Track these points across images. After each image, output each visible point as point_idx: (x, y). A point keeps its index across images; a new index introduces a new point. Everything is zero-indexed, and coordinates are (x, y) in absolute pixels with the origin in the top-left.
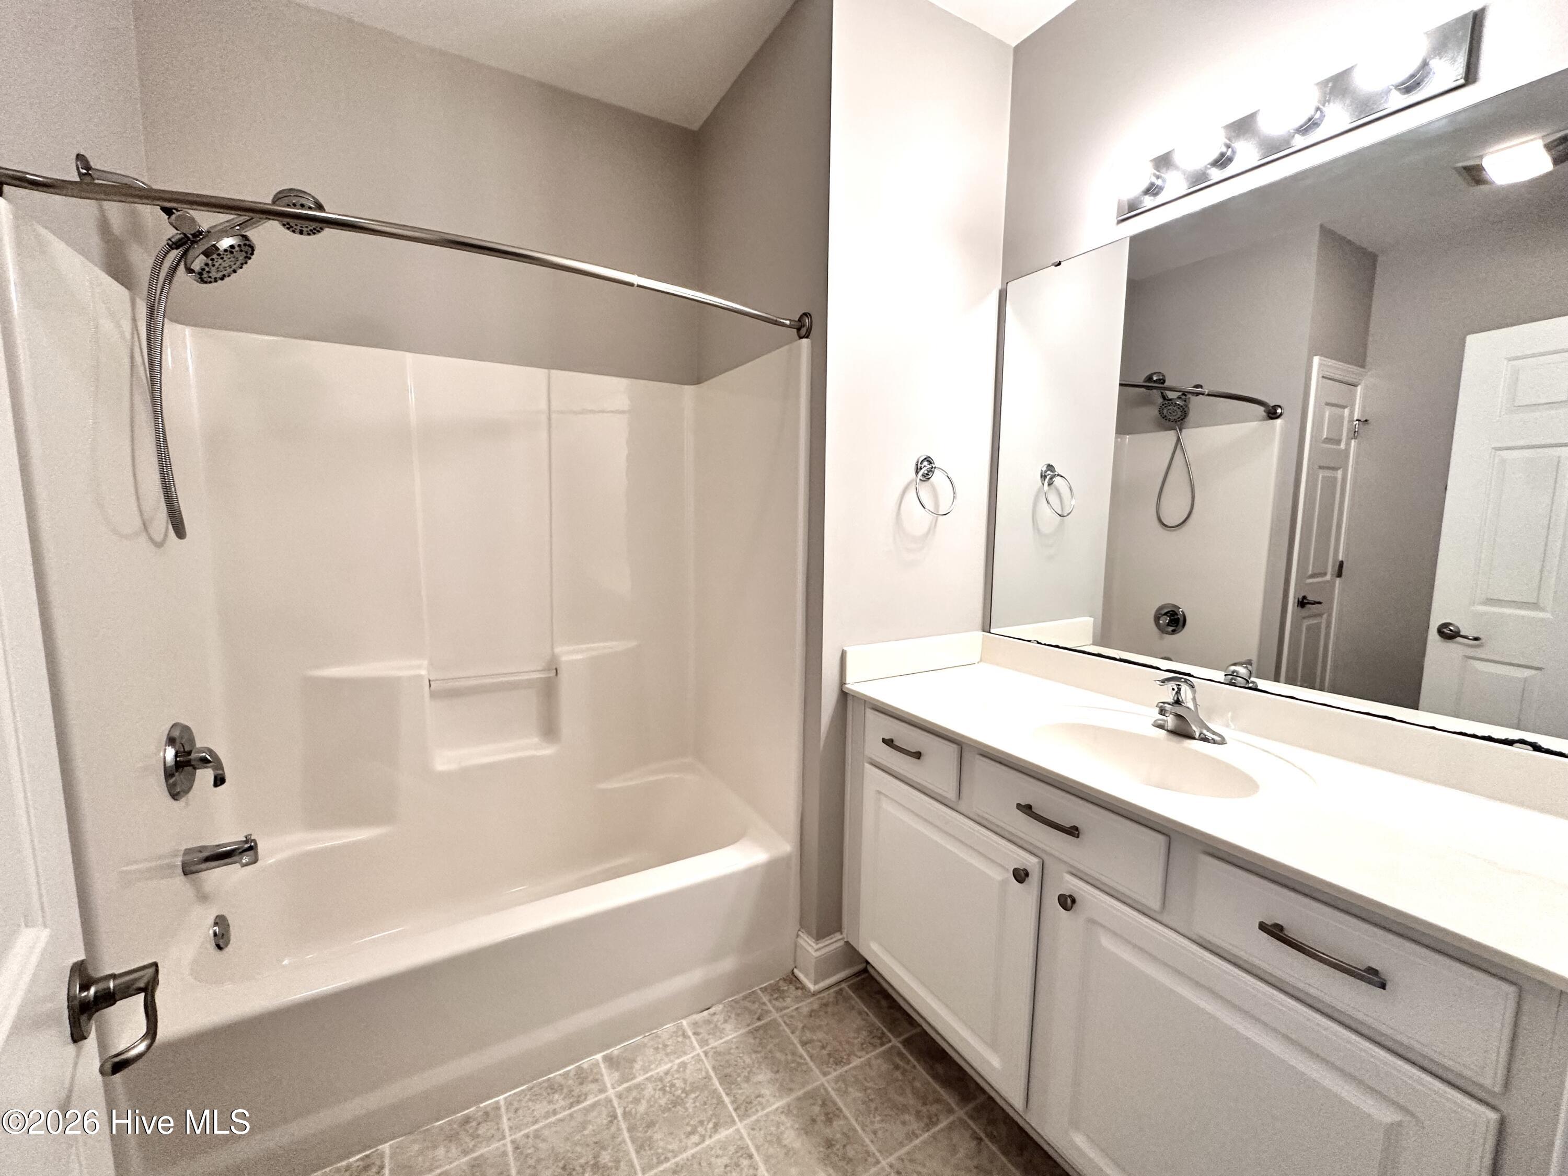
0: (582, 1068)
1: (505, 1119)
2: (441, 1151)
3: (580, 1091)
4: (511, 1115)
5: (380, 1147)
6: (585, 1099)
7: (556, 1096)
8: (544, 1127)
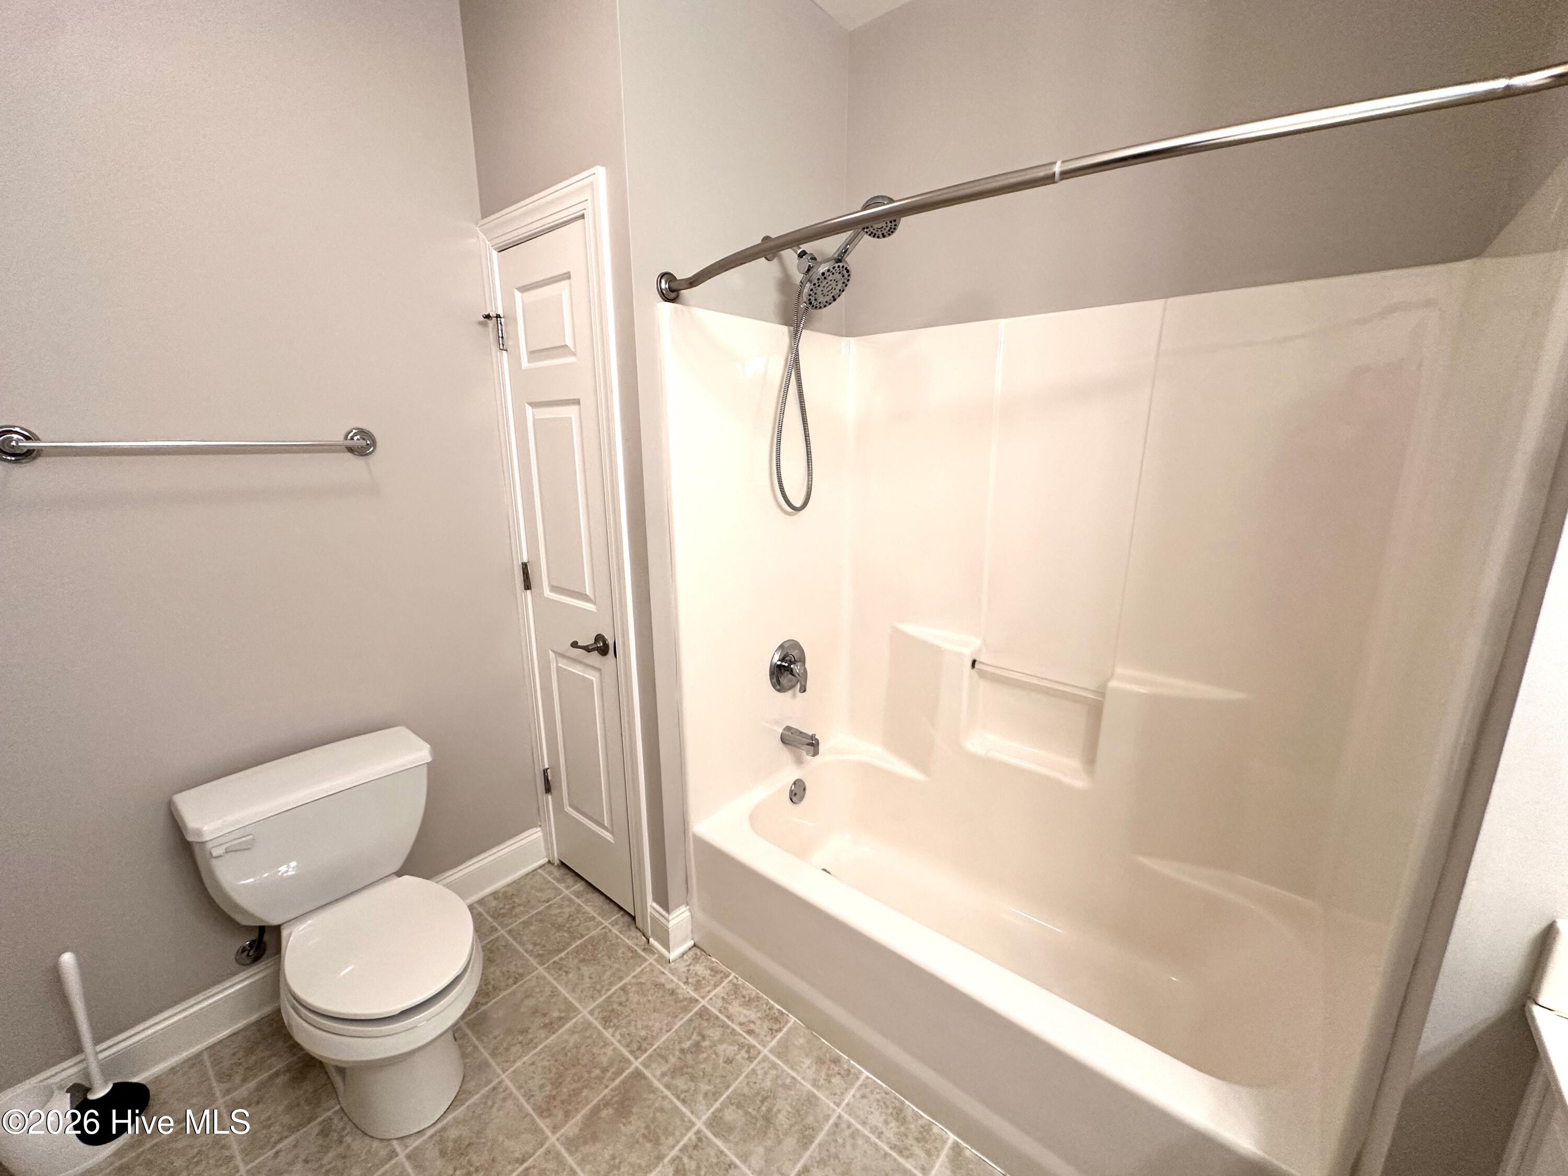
0: (931, 1129)
1: (852, 1092)
2: (808, 1062)
3: (911, 1145)
4: (858, 1096)
5: (790, 1015)
6: (908, 1157)
7: (893, 1124)
8: (864, 1136)
